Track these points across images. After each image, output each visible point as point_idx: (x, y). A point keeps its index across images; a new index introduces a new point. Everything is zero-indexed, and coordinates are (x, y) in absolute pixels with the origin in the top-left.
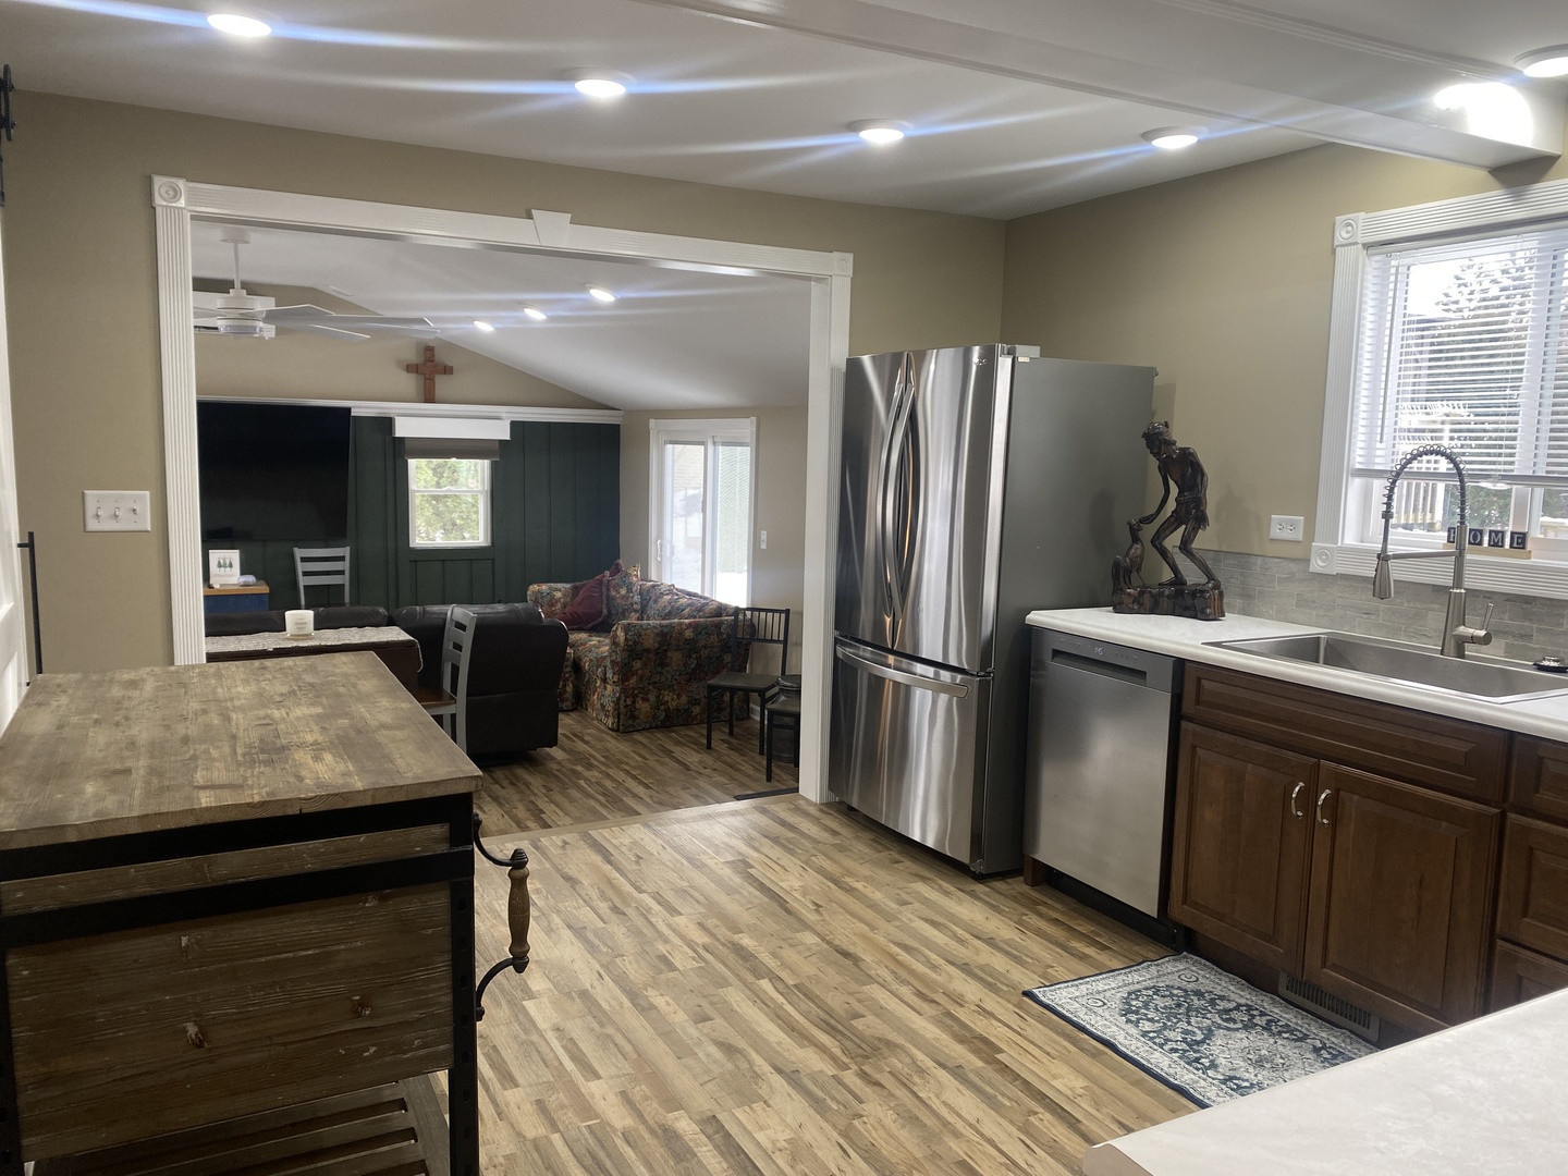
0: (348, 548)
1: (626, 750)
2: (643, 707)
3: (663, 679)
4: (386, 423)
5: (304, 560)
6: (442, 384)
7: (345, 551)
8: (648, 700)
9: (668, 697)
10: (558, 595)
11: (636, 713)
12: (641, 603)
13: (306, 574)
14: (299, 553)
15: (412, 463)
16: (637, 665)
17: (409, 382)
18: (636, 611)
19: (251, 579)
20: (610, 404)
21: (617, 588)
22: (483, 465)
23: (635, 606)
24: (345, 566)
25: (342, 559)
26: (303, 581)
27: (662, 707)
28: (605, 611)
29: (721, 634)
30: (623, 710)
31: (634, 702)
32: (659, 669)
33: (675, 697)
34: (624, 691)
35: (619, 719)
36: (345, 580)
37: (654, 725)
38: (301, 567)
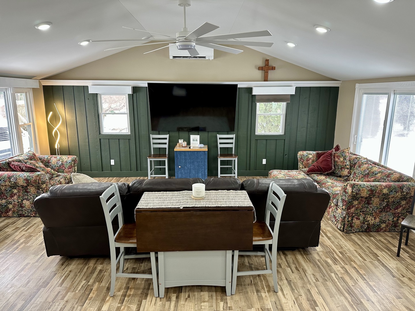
0: (235, 135)
1: (351, 249)
2: (357, 222)
3: (368, 210)
4: (250, 90)
5: (220, 139)
6: (271, 74)
7: (233, 136)
8: (359, 219)
9: (369, 218)
10: (311, 156)
11: (353, 225)
12: (350, 165)
13: (220, 143)
14: (219, 136)
15: (258, 104)
16: (356, 203)
17: (259, 74)
18: (347, 168)
19: (202, 145)
20: (337, 79)
21: (338, 157)
22: (283, 105)
23: (347, 166)
24: (233, 141)
25: (232, 138)
26: (220, 146)
27: (366, 223)
28: (333, 167)
29: (403, 192)
30: (346, 223)
31: (352, 220)
32: (367, 206)
33: (373, 219)
34: (348, 214)
35: (344, 226)
36: (233, 146)
37: (361, 230)
38: (219, 141)
